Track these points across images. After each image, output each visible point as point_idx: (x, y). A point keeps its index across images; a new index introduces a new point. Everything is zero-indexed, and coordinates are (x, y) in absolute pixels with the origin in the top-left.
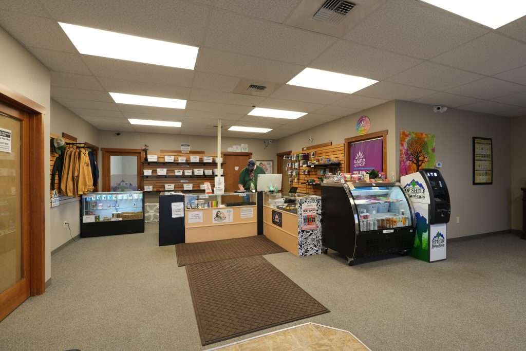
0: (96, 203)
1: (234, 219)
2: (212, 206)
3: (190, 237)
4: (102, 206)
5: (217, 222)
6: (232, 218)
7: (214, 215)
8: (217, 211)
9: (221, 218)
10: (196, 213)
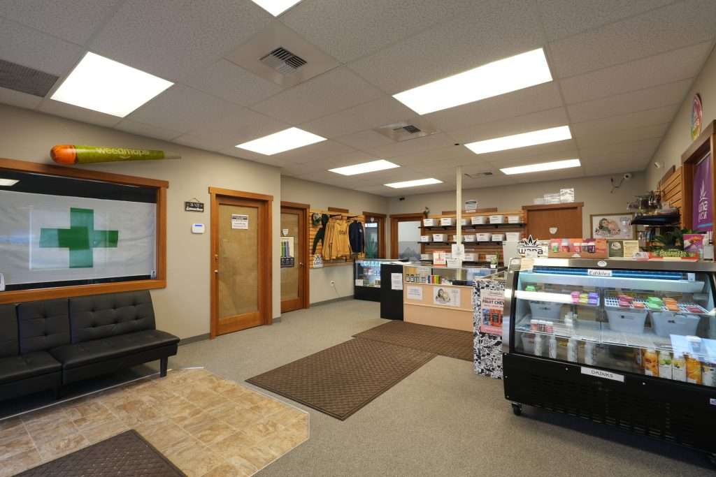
0: (368, 268)
1: (461, 303)
2: (433, 282)
3: (409, 315)
4: (372, 272)
5: (438, 303)
6: (458, 300)
7: (436, 294)
8: (439, 288)
9: (444, 299)
10: (416, 288)
